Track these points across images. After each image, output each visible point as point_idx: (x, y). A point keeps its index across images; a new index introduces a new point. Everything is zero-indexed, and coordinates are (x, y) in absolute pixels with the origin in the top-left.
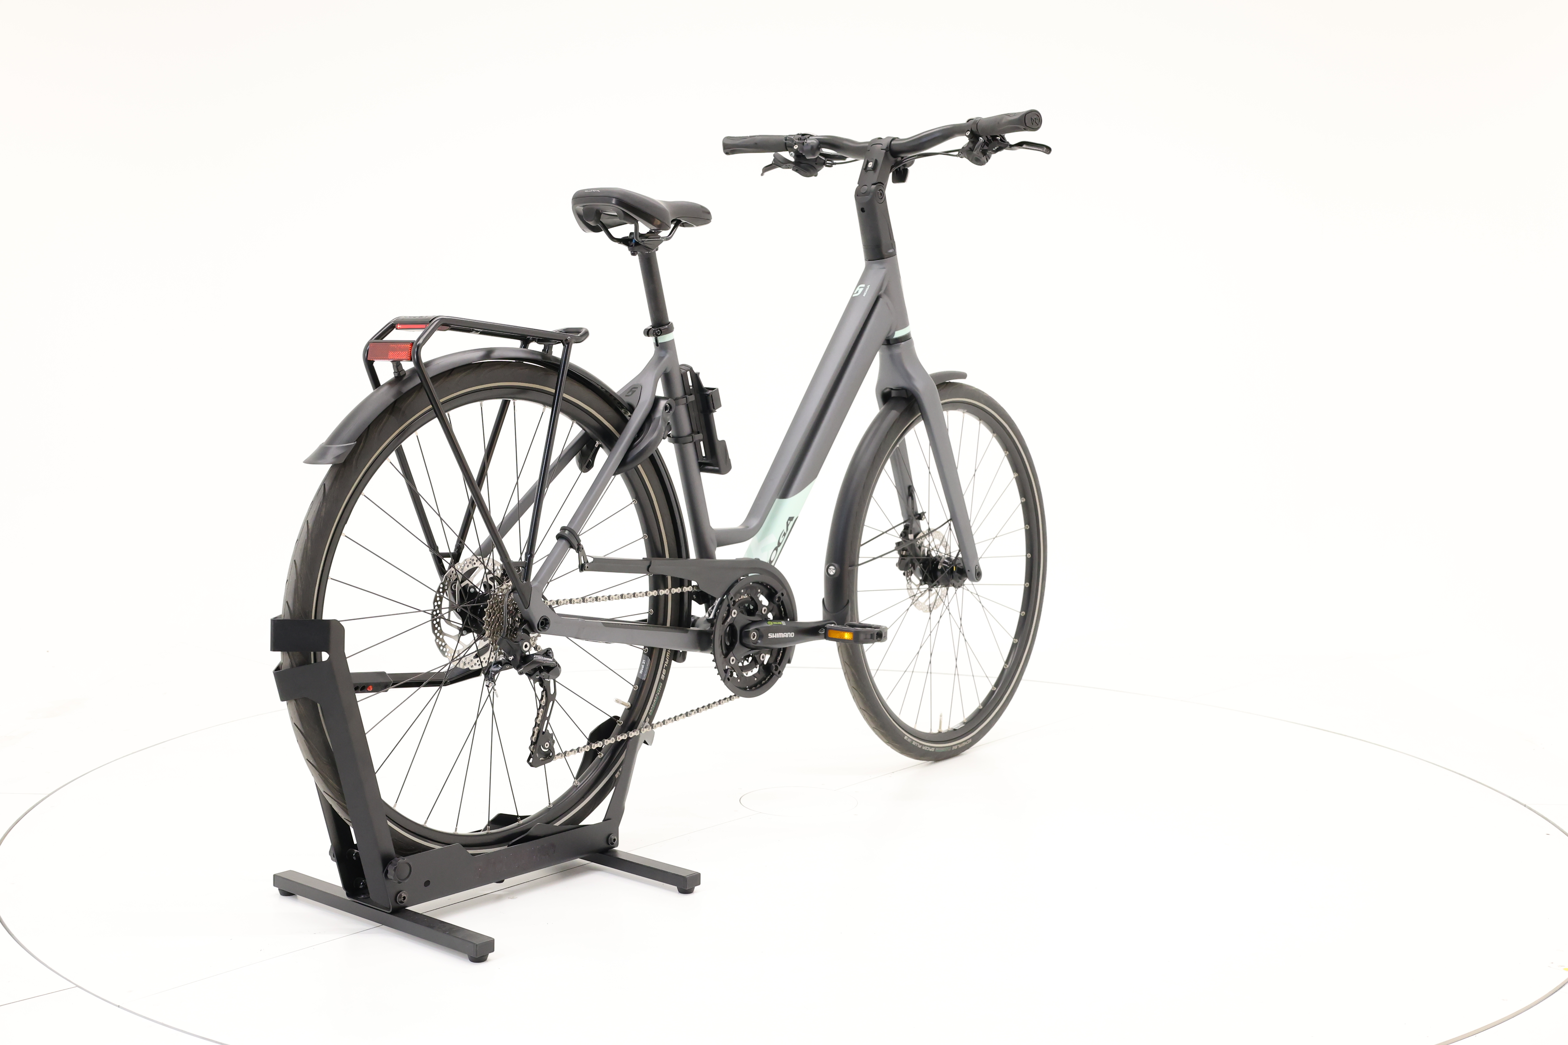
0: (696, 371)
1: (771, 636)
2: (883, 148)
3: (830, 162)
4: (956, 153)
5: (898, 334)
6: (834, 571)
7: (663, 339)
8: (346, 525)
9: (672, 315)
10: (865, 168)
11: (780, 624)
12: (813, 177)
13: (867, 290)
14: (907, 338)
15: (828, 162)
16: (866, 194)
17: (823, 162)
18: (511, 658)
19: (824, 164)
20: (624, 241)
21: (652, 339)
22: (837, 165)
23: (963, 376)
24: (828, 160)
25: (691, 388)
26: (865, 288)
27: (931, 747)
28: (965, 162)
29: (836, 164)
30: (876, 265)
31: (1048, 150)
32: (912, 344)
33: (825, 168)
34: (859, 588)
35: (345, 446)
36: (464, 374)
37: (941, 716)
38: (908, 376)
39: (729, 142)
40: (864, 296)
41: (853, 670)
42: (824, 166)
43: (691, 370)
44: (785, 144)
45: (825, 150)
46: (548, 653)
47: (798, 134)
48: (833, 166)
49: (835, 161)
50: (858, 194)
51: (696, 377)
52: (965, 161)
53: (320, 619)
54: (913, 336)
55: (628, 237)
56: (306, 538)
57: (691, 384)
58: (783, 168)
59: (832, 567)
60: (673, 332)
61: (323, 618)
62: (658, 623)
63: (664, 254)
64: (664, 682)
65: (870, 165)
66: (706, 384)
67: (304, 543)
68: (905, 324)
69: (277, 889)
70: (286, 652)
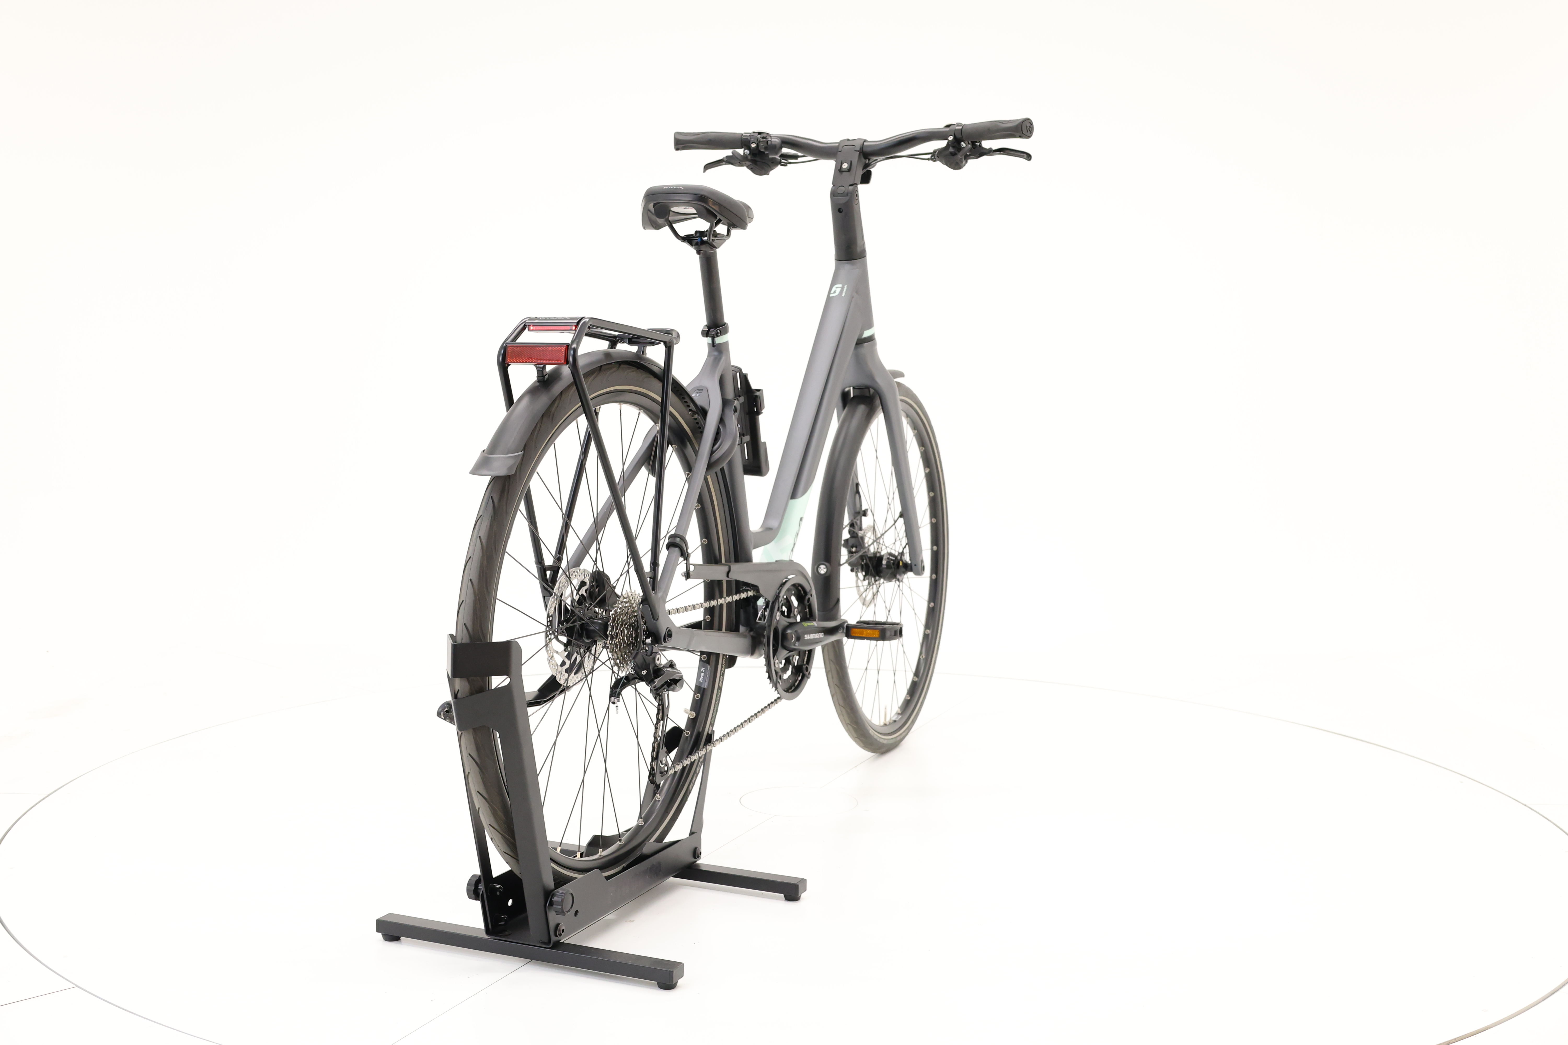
0: (744, 372)
1: (807, 637)
2: (856, 149)
3: (786, 161)
4: (929, 156)
5: (867, 334)
6: (825, 570)
7: (718, 340)
8: (509, 540)
9: (729, 316)
10: (839, 170)
11: (812, 625)
12: (765, 176)
13: (845, 291)
14: (871, 339)
15: (783, 161)
16: (842, 195)
17: (779, 161)
18: (644, 672)
19: (780, 163)
20: (688, 239)
21: (708, 340)
22: (792, 164)
23: (901, 375)
24: (783, 160)
25: (740, 389)
26: (842, 288)
27: (885, 739)
28: (939, 167)
29: (790, 163)
30: (847, 266)
31: (1028, 157)
32: (875, 345)
33: (779, 168)
34: (841, 586)
35: (514, 456)
36: (592, 378)
37: (886, 709)
38: (871, 377)
39: (680, 137)
40: (843, 295)
41: (838, 668)
42: (779, 165)
43: (740, 370)
44: (743, 141)
45: (785, 150)
46: (671, 665)
47: (754, 132)
48: (788, 165)
49: (790, 161)
50: (834, 194)
51: (744, 378)
52: (939, 165)
53: (490, 641)
54: (877, 337)
55: (693, 235)
56: (481, 555)
57: (739, 387)
58: (735, 166)
59: (822, 567)
60: (728, 334)
61: (493, 641)
62: (714, 628)
63: (723, 254)
64: (720, 688)
65: (845, 166)
66: (754, 386)
67: (480, 560)
68: (869, 324)
69: (380, 935)
70: (465, 679)
